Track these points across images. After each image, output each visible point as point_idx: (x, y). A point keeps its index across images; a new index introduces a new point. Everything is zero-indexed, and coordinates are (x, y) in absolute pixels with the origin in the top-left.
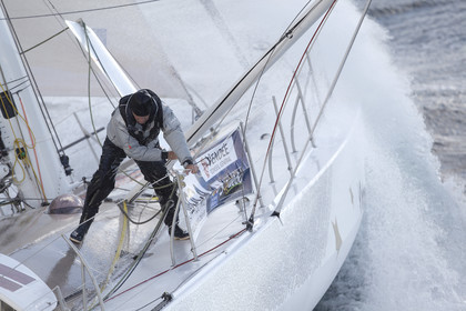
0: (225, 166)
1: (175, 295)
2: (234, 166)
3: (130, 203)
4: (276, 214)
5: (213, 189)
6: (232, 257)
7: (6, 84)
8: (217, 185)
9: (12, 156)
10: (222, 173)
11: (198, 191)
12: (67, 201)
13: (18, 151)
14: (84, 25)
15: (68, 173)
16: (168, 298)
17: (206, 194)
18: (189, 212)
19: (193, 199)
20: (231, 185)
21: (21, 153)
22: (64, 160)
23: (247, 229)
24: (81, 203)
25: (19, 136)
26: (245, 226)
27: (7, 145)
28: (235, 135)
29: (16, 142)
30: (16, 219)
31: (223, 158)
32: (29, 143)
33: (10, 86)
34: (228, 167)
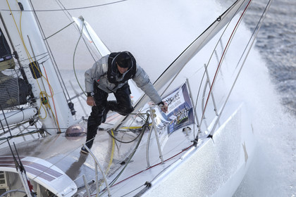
0: (177, 106)
1: (153, 183)
2: (183, 106)
3: (115, 131)
4: (210, 136)
5: (171, 120)
6: (186, 161)
7: (34, 57)
8: (174, 118)
9: (39, 102)
10: (176, 110)
11: (162, 121)
12: (77, 129)
13: (42, 99)
14: (83, 20)
15: (73, 113)
16: (148, 185)
17: (167, 123)
18: (158, 133)
19: (159, 126)
20: (181, 118)
21: (44, 101)
22: (71, 106)
23: (193, 145)
24: (85, 130)
25: (43, 90)
26: (193, 143)
27: (35, 95)
28: (184, 87)
29: (41, 93)
30: (41, 141)
31: (176, 101)
32: (49, 94)
33: (37, 58)
34: (179, 107)
